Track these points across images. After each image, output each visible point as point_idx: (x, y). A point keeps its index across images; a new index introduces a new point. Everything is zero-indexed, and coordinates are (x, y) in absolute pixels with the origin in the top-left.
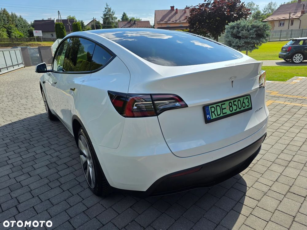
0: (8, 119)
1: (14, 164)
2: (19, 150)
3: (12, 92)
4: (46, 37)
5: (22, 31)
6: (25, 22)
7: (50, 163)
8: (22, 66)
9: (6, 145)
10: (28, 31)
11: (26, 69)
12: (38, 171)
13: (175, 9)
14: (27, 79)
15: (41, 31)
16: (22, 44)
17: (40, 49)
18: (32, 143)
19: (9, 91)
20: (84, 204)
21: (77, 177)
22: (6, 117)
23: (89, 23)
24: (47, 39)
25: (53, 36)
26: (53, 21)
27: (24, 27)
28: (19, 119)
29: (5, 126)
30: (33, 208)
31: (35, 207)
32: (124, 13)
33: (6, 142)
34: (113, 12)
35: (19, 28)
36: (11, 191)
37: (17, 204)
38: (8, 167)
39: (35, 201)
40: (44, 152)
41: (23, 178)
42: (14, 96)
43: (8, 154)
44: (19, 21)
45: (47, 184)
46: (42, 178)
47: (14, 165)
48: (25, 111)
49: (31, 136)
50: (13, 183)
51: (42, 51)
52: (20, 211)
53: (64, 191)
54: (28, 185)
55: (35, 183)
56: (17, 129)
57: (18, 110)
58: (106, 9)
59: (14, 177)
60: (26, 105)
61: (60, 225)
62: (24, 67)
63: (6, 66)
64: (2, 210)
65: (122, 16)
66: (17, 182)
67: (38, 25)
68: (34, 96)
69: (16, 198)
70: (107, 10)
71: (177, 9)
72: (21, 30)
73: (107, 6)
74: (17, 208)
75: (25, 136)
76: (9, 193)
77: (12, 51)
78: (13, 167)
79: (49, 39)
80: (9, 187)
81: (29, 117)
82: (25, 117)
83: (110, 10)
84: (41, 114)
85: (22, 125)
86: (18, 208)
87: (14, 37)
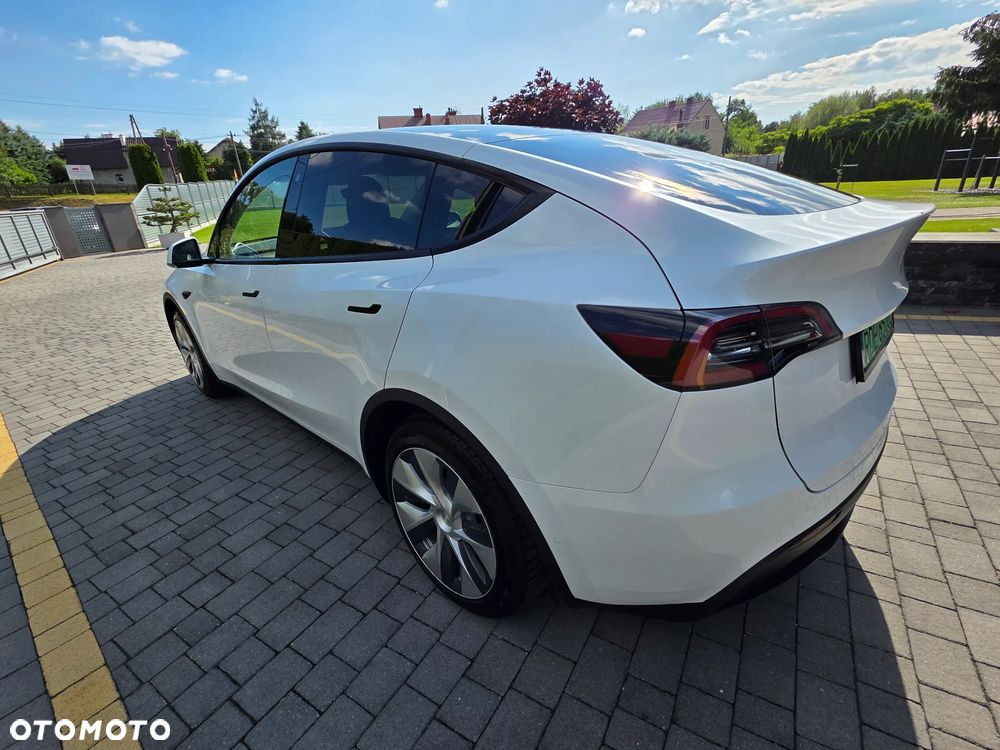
0: (73, 405)
1: (157, 546)
2: (152, 498)
3: (53, 329)
4: (103, 183)
5: (31, 167)
6: (35, 144)
7: (274, 528)
8: (56, 257)
9: (101, 488)
10: (49, 167)
11: (68, 266)
12: (249, 560)
13: (424, 114)
14: (83, 291)
15: (88, 168)
16: (36, 200)
17: (99, 211)
18: (183, 471)
19: (42, 327)
20: (451, 649)
21: (380, 561)
22: (61, 400)
23: (215, 145)
24: (107, 186)
25: (121, 180)
26: (118, 141)
27: (34, 157)
28: (107, 402)
29: (73, 427)
30: (295, 692)
31: (298, 689)
32: (302, 123)
33: (95, 477)
34: (272, 121)
35: (19, 159)
36: (190, 646)
37: (231, 691)
38: (140, 561)
39: (288, 668)
40: (237, 495)
41: (206, 590)
42: (62, 340)
43: (120, 517)
44: (19, 141)
45: (299, 598)
46: (272, 580)
47: (158, 551)
48: (118, 377)
49: (171, 449)
50: (183, 616)
51: (105, 215)
52: (257, 718)
53: (365, 615)
54: (237, 614)
55: (256, 602)
56: (116, 432)
57: (93, 376)
58: (255, 112)
59: (176, 591)
60: (113, 360)
61: (417, 741)
62: (61, 259)
63: (7, 259)
64: (186, 724)
65: (297, 129)
66: (197, 609)
67: (74, 150)
68: (126, 335)
69: (217, 667)
70: (258, 114)
71: (428, 115)
72: (25, 166)
73: (257, 105)
74: (236, 704)
75: (150, 453)
76: (185, 654)
77: (20, 218)
78: (156, 557)
79: (112, 186)
80: (172, 630)
81: (138, 395)
82: (126, 397)
83: (264, 116)
84: (171, 383)
85: (128, 420)
86: (243, 706)
87: (8, 184)
